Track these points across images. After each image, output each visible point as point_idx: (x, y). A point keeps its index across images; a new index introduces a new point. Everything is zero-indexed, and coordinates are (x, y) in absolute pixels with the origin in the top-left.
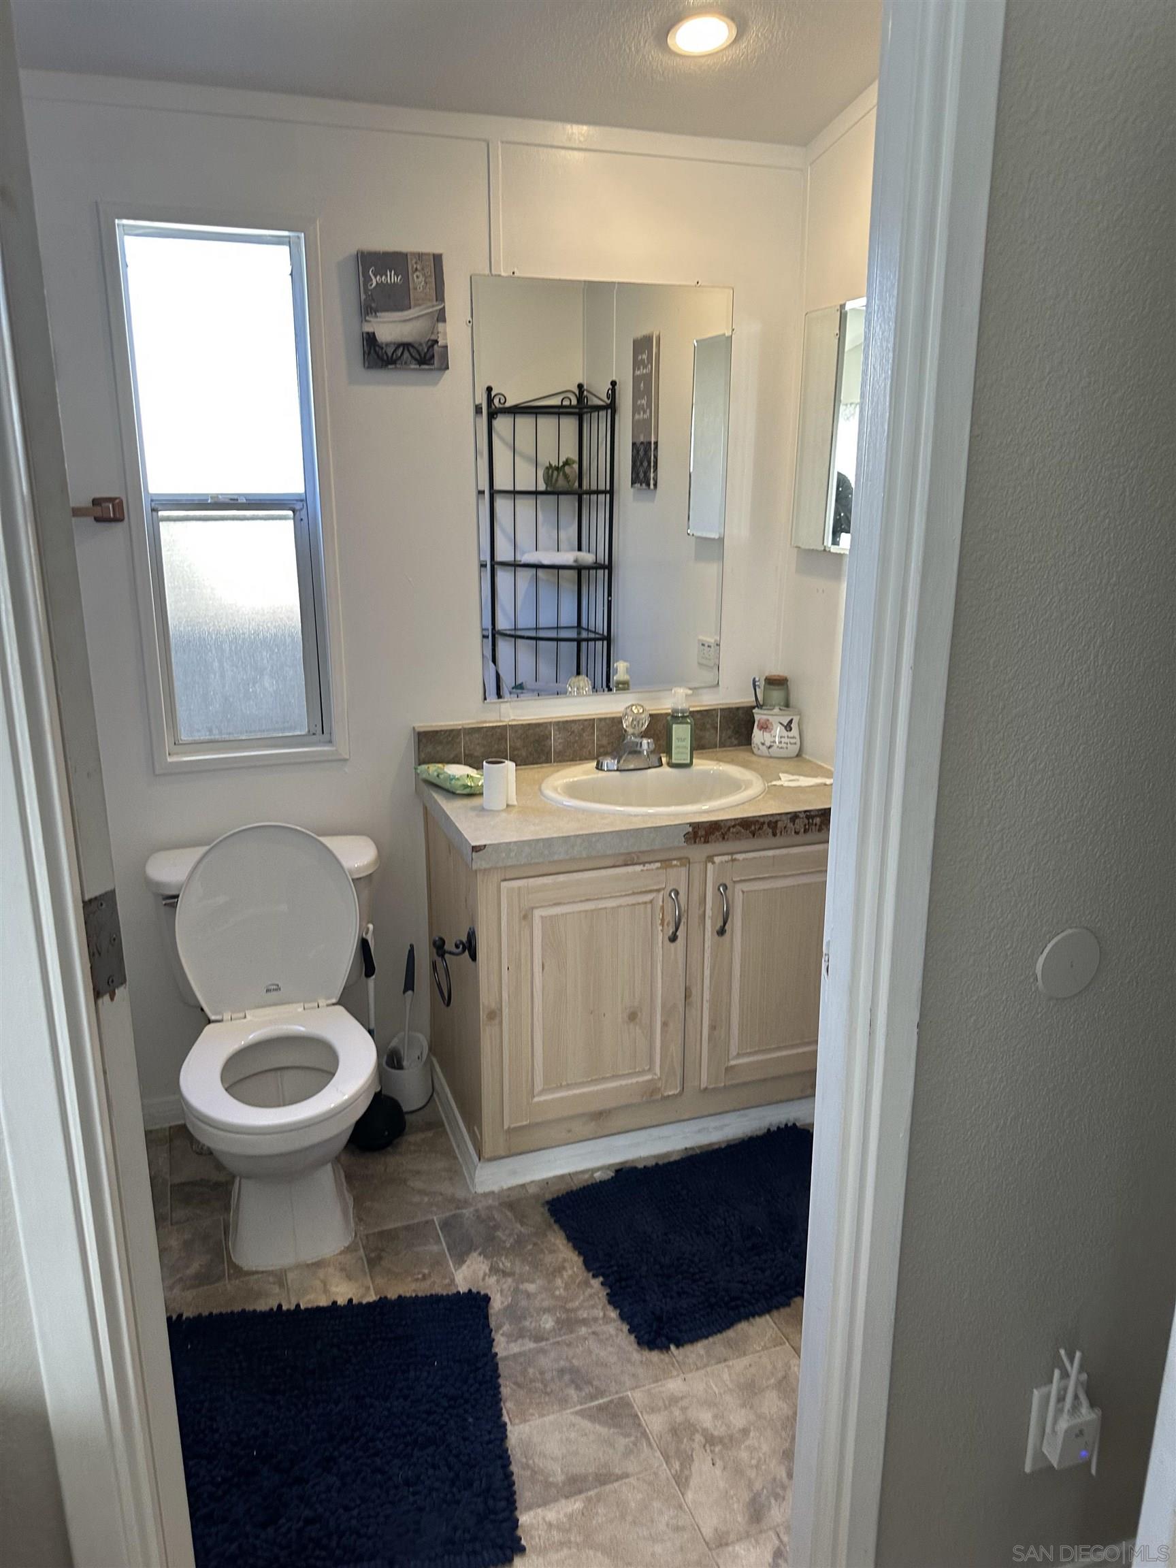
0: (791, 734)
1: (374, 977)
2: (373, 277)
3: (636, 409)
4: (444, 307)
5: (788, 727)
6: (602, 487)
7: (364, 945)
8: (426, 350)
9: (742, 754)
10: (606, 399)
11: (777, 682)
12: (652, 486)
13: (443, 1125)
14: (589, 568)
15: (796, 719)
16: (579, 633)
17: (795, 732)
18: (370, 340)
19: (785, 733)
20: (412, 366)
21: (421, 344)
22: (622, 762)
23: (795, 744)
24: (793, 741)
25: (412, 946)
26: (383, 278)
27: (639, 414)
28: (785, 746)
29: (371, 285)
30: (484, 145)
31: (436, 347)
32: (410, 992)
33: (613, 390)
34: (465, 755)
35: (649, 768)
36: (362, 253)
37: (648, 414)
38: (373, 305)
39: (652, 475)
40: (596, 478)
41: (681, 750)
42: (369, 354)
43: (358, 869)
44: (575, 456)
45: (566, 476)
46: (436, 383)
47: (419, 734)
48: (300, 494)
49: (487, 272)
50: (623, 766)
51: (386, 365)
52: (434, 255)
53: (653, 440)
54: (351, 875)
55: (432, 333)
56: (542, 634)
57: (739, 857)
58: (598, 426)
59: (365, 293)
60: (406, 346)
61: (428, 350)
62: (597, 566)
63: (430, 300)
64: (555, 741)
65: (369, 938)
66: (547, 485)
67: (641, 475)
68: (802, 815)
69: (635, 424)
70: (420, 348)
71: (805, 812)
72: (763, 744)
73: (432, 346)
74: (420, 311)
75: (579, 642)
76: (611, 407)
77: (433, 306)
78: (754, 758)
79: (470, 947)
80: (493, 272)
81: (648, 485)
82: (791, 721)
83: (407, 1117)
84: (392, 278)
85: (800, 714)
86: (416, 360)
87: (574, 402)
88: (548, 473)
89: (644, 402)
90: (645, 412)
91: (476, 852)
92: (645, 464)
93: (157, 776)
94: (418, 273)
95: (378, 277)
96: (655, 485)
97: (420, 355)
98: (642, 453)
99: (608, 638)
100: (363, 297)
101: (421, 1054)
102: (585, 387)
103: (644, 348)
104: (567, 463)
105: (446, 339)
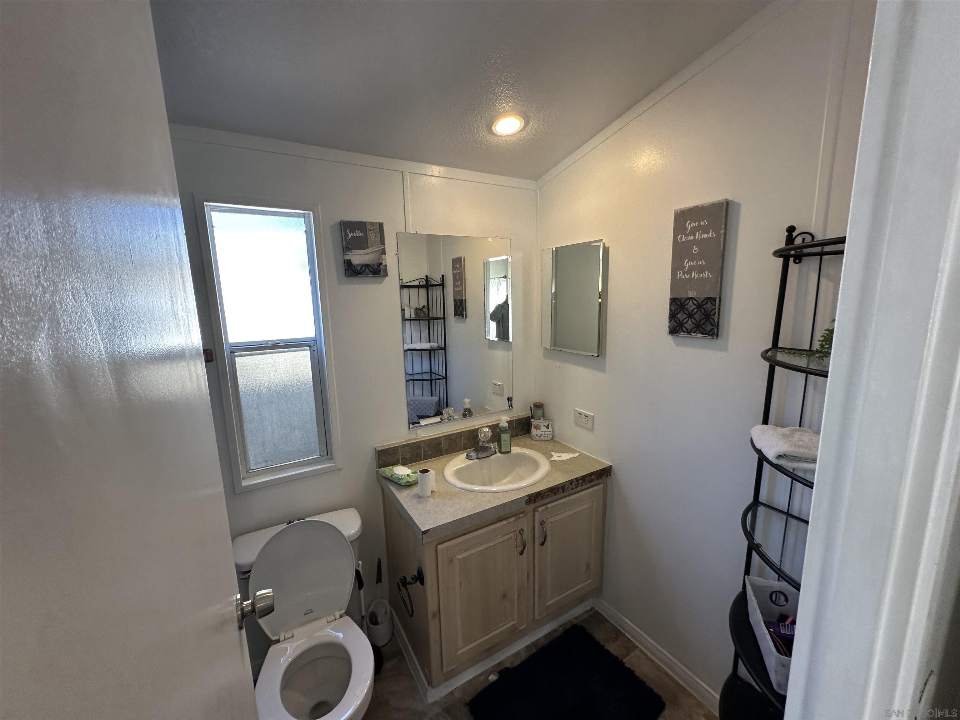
0: (549, 430)
1: (363, 589)
2: (349, 233)
3: (455, 286)
4: (385, 248)
5: (548, 427)
6: (439, 316)
7: (357, 573)
8: (376, 268)
9: (528, 441)
10: (440, 282)
11: (539, 406)
12: (464, 317)
13: (402, 653)
14: (434, 350)
15: (550, 423)
16: (431, 376)
17: (550, 429)
18: (348, 264)
19: (546, 430)
20: (370, 275)
21: (374, 265)
22: (479, 454)
23: (551, 434)
24: (550, 433)
25: (379, 559)
26: (355, 233)
27: (457, 288)
28: (546, 435)
29: (348, 237)
30: (401, 173)
31: (381, 266)
32: (379, 584)
33: (443, 278)
34: (402, 458)
35: (492, 455)
36: (343, 222)
37: (461, 288)
38: (350, 247)
39: (464, 313)
40: (437, 311)
41: (506, 446)
42: (348, 270)
43: (353, 535)
44: (426, 304)
45: (424, 312)
46: (381, 283)
47: (378, 451)
48: (313, 337)
49: (404, 232)
50: (480, 456)
51: (357, 275)
52: (379, 223)
53: (464, 299)
54: (349, 540)
55: (379, 260)
56: (416, 377)
57: (549, 506)
58: (436, 293)
59: (346, 240)
60: (367, 266)
61: (378, 267)
62: (439, 348)
63: (378, 244)
64: (444, 445)
65: (360, 569)
66: (415, 315)
67: (459, 313)
68: (574, 480)
69: (455, 292)
70: (374, 267)
71: (576, 478)
72: (537, 435)
73: (379, 265)
74: (373, 249)
75: (431, 380)
76: (442, 284)
77: (380, 247)
78: (533, 442)
79: (420, 578)
80: (407, 232)
81: (463, 317)
82: (549, 424)
83: (382, 649)
84: (359, 234)
85: (552, 421)
86: (371, 272)
87: (425, 283)
88: (416, 311)
89: (459, 283)
90: (459, 287)
91: (425, 534)
92: (461, 308)
93: (237, 494)
94: (372, 232)
95: (352, 233)
96: (466, 317)
97: (374, 270)
98: (459, 304)
99: (446, 378)
100: (344, 243)
101: (387, 610)
102: (429, 277)
103: (458, 263)
104: (424, 307)
105: (386, 263)
